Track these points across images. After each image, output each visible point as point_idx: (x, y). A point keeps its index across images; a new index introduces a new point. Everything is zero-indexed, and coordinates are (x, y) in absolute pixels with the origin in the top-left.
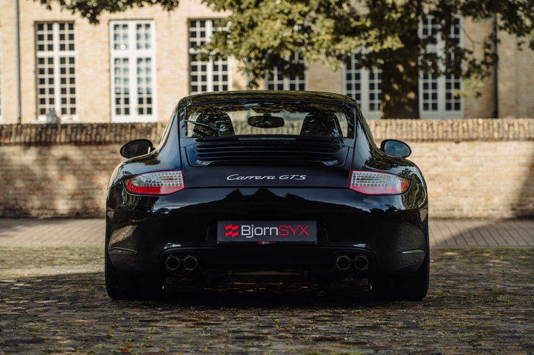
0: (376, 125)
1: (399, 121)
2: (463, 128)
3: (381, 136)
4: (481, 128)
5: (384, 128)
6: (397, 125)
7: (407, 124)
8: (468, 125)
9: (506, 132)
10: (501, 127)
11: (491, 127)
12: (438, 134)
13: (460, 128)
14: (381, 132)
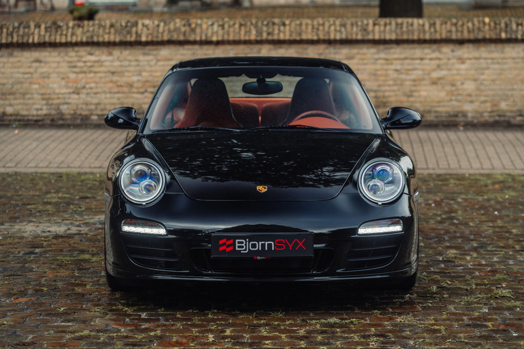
0: (374, 24)
1: (400, 20)
2: (468, 27)
3: (380, 36)
4: (487, 27)
5: (382, 28)
6: (397, 24)
7: (408, 23)
8: (473, 25)
9: (514, 32)
10: (509, 26)
11: (498, 27)
12: (441, 35)
13: (465, 27)
14: (380, 32)
